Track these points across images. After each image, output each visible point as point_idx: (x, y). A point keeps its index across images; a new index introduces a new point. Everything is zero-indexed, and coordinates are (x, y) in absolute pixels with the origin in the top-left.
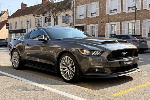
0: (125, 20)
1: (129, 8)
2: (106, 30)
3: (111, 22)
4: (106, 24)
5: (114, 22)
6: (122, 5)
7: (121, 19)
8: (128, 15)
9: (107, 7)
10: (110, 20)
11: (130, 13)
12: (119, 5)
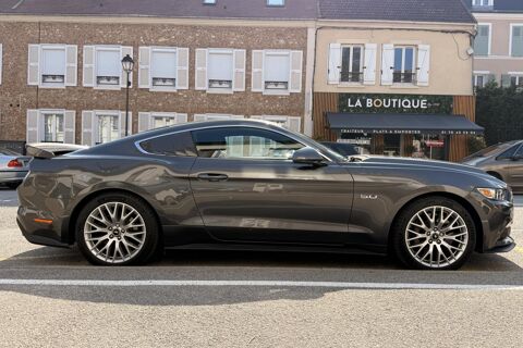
0: (90, 107)
1: (99, 78)
2: (29, 129)
3: (44, 107)
4: (29, 110)
5: (56, 107)
6: (80, 67)
7: (78, 103)
8: (98, 96)
9: (31, 64)
10: (42, 102)
11: (102, 91)
12: (72, 65)
